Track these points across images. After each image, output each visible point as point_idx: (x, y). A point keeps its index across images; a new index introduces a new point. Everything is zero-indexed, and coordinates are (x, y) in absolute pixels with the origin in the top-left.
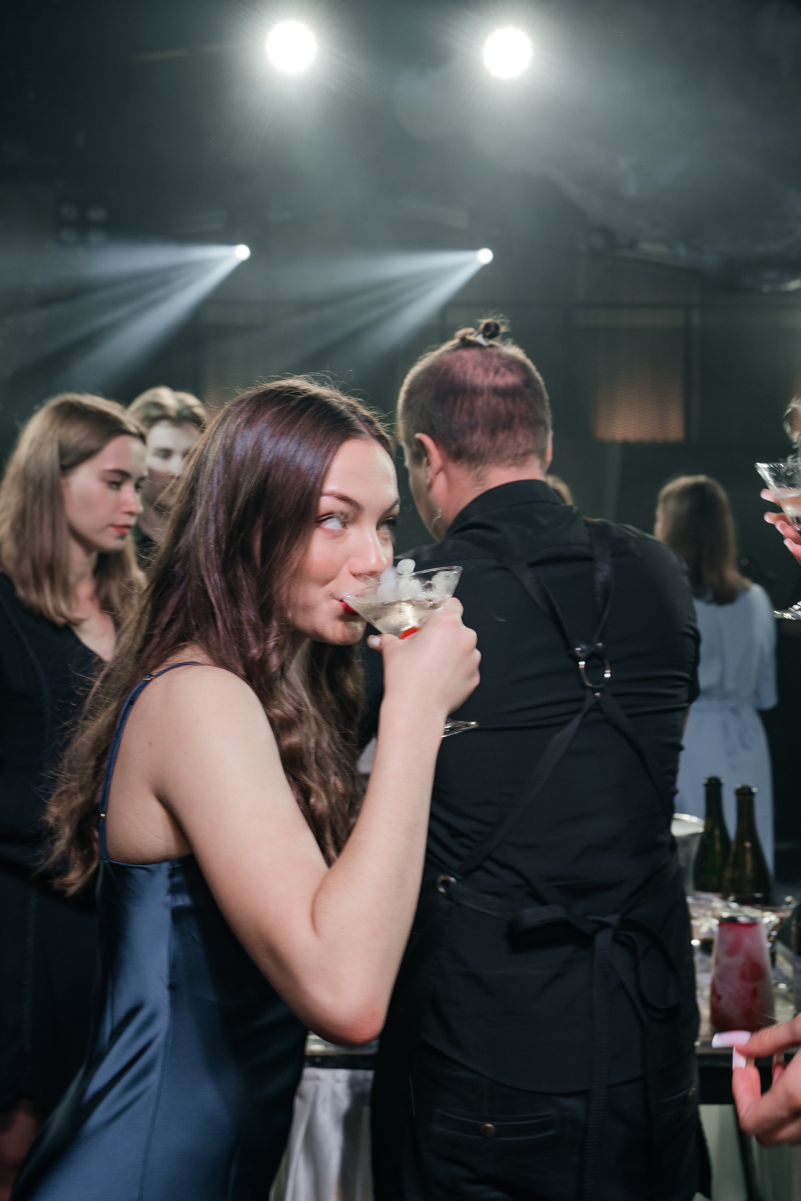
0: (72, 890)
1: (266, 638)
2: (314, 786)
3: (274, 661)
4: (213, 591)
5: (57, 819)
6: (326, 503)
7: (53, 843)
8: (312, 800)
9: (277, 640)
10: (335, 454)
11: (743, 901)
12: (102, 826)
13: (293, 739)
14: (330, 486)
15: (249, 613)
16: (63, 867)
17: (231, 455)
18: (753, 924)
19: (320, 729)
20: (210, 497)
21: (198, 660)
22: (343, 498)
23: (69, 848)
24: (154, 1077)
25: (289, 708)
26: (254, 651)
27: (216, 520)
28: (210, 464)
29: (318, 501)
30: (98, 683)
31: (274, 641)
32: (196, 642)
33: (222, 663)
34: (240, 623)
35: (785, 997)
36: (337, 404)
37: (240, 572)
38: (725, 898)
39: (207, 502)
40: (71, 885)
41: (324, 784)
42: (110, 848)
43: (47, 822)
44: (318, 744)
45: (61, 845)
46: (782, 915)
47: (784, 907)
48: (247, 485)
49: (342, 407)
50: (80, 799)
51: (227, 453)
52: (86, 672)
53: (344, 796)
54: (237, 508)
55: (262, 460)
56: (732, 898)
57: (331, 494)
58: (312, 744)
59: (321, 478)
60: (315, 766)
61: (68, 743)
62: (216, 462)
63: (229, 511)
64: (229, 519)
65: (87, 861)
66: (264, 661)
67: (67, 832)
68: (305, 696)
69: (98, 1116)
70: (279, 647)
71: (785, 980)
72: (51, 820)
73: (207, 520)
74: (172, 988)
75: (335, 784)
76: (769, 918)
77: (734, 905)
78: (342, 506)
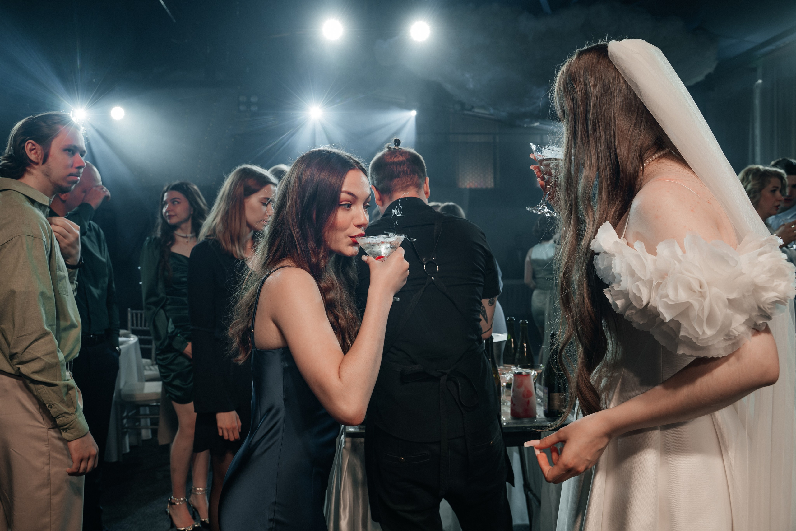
0: (240, 363)
1: (319, 254)
2: (341, 315)
3: (322, 263)
4: (296, 236)
5: (233, 335)
6: (343, 196)
7: (232, 344)
8: (340, 321)
9: (323, 254)
10: (345, 176)
11: (523, 367)
12: (252, 336)
13: (331, 295)
14: (344, 189)
15: (312, 244)
16: (237, 353)
17: (301, 179)
18: (528, 375)
19: (342, 292)
20: (293, 197)
21: (290, 265)
22: (349, 193)
23: (239, 346)
24: (280, 435)
25: (329, 283)
26: (314, 260)
27: (296, 206)
28: (292, 183)
29: (340, 195)
30: (247, 277)
31: (322, 254)
32: (288, 258)
33: (300, 266)
34: (308, 248)
35: (539, 404)
36: (344, 156)
37: (307, 227)
38: (516, 366)
39: (292, 198)
40: (240, 360)
41: (344, 314)
42: (256, 343)
43: (228, 336)
44: (341, 298)
45: (235, 345)
46: (539, 372)
47: (539, 368)
48: (309, 190)
49: (346, 157)
50: (242, 326)
51: (299, 179)
52: (242, 273)
53: (352, 319)
54: (305, 200)
55: (315, 180)
56: (518, 366)
57: (345, 192)
58: (338, 298)
59: (341, 186)
60: (340, 307)
61: (236, 302)
62: (295, 183)
63: (302, 202)
64: (302, 205)
65: (246, 350)
66: (318, 264)
67: (237, 339)
68: (334, 277)
69: (258, 452)
70: (325, 257)
71: (540, 397)
72: (230, 335)
73: (293, 206)
74: (285, 400)
75: (349, 314)
76: (533, 373)
77: (520, 368)
78: (349, 197)
